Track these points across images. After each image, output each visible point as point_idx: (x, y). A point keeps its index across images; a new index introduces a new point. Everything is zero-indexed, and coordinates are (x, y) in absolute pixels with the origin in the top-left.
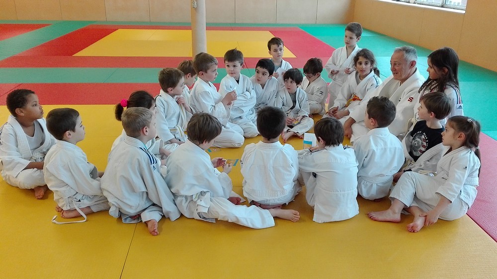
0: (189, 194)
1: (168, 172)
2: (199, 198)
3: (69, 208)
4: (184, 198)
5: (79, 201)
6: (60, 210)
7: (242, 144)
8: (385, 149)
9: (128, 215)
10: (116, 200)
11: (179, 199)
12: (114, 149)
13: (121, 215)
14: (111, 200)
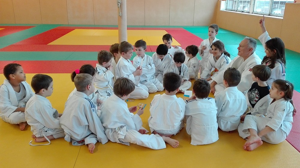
0: (113, 127)
1: (101, 113)
2: (119, 130)
3: (39, 136)
4: (110, 130)
5: (46, 131)
6: (34, 137)
7: (147, 97)
8: (236, 100)
9: (76, 140)
10: (69, 131)
11: (107, 130)
12: (69, 99)
13: (72, 140)
14: (66, 131)
